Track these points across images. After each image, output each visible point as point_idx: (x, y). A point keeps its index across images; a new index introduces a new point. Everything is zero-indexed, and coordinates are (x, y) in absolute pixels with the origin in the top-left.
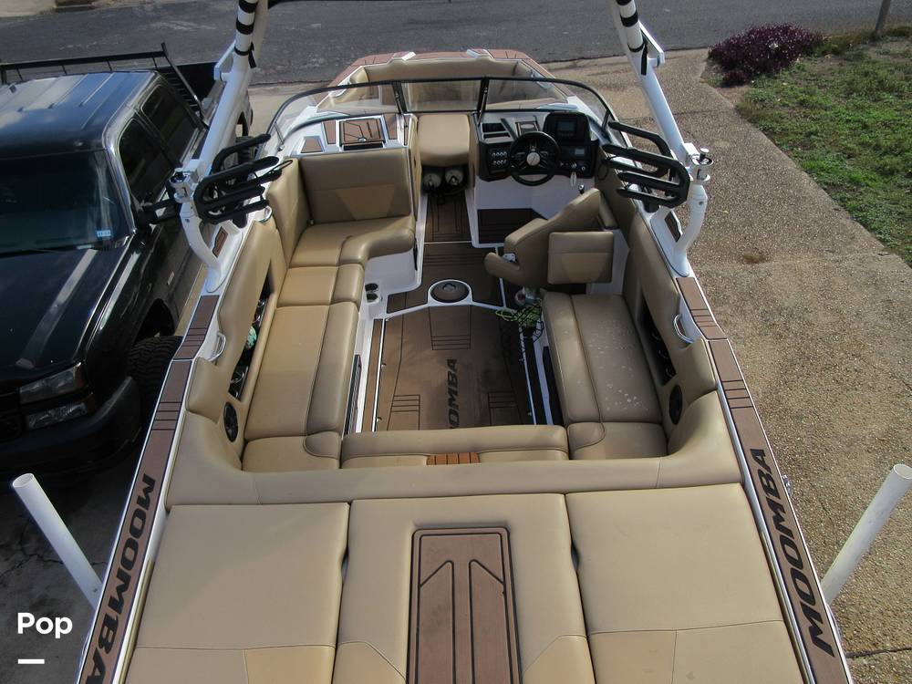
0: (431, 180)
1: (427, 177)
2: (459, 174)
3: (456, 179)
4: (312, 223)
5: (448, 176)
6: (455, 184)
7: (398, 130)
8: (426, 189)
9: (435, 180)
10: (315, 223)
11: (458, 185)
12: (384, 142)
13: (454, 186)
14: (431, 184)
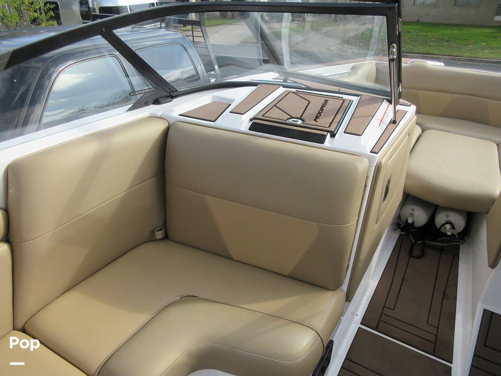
0: (412, 215)
1: (408, 209)
2: (459, 222)
3: (453, 227)
4: (159, 235)
5: (440, 219)
6: (449, 233)
7: (374, 123)
8: (401, 226)
9: (419, 217)
10: (166, 237)
11: (453, 235)
12: (333, 135)
13: (445, 235)
14: (410, 221)
